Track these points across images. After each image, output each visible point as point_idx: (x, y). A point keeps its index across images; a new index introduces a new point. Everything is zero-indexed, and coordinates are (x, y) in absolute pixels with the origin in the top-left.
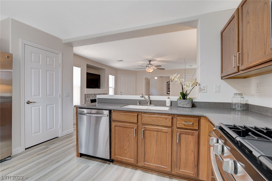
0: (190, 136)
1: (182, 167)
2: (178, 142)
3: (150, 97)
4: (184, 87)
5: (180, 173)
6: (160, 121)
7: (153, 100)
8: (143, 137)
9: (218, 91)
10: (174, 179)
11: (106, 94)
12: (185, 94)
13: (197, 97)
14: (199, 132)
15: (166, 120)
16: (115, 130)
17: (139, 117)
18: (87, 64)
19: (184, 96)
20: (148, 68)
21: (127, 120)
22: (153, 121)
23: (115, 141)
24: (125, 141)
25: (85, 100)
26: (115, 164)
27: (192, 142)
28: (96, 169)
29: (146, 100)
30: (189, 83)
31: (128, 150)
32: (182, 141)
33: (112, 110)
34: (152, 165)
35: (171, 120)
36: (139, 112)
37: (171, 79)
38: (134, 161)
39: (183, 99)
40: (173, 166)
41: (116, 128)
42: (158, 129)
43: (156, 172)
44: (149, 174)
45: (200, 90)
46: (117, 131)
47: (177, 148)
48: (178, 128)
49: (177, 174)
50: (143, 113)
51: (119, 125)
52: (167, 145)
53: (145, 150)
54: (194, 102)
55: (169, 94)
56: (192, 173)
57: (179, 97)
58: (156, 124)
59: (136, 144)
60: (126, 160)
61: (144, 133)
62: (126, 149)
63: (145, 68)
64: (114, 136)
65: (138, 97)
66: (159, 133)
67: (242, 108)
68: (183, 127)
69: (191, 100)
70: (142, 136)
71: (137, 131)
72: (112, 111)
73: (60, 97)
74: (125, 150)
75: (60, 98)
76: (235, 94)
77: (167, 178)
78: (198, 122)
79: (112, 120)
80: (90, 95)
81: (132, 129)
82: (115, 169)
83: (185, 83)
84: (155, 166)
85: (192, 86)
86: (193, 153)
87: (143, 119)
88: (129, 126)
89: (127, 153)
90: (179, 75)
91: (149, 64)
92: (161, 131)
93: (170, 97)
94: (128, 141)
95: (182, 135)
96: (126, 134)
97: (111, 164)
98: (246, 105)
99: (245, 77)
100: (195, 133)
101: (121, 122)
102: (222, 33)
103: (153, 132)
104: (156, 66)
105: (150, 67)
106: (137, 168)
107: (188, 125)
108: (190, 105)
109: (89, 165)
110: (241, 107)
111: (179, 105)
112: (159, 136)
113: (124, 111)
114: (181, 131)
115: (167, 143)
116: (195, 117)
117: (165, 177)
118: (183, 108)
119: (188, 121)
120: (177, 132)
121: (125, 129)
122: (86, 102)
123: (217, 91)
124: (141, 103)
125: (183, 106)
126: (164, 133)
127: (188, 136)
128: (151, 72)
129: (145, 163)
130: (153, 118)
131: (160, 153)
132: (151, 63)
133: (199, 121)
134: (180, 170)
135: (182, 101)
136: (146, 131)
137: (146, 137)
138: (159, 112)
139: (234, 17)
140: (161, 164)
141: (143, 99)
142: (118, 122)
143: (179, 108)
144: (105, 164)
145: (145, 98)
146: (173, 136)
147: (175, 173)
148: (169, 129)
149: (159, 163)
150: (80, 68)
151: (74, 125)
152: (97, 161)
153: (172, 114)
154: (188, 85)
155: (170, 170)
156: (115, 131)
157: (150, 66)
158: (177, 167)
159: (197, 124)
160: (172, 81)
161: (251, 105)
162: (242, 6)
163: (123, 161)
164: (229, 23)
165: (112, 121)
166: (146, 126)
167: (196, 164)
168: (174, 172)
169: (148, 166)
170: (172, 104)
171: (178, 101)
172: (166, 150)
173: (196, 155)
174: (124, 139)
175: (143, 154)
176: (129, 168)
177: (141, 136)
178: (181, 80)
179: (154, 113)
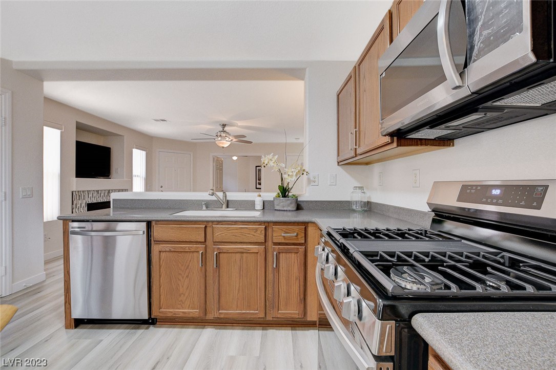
0: (293, 255)
1: (282, 306)
2: (275, 267)
3: (226, 195)
4: (285, 176)
5: (279, 316)
6: (246, 235)
7: (232, 200)
8: (216, 266)
9: (333, 184)
10: (270, 329)
11: (126, 190)
12: (286, 188)
13: (304, 193)
14: (305, 247)
15: (255, 232)
16: (160, 259)
17: (209, 230)
18: (77, 122)
19: (284, 191)
20: (220, 139)
21: (184, 239)
22: (234, 235)
23: (160, 282)
24: (180, 277)
25: (72, 204)
26: (160, 327)
27: (296, 264)
28: (117, 344)
29: (220, 200)
30: (293, 170)
31: (186, 295)
32: (281, 265)
33: (153, 220)
34: (233, 312)
35: (263, 232)
36: (208, 222)
37: (264, 163)
38: (199, 312)
39: (282, 197)
40: (267, 307)
41: (163, 255)
42: (243, 248)
43: (240, 325)
44: (228, 331)
45: (309, 181)
46: (163, 260)
47: (274, 276)
48: (275, 244)
49: (274, 319)
50: (216, 223)
51: (168, 250)
52: (257, 275)
53: (219, 288)
54: (300, 201)
55: (260, 189)
56: (297, 312)
57: (277, 193)
58: (239, 241)
59: (203, 281)
60: (184, 313)
61: (218, 259)
62: (182, 293)
63: (214, 138)
64: (158, 272)
65: (205, 196)
66: (245, 255)
67: (364, 209)
68: (283, 241)
69: (296, 198)
70: (214, 264)
71: (204, 256)
72: (153, 223)
73: (5, 200)
74: (180, 296)
75: (7, 201)
76: (355, 187)
77: (259, 330)
78: (304, 232)
79: (152, 240)
80: (86, 193)
81: (195, 254)
82: (159, 336)
83: (286, 170)
84: (239, 313)
85: (296, 175)
86: (298, 281)
87: (217, 234)
88: (190, 249)
89: (185, 300)
90: (276, 157)
91: (221, 131)
92: (248, 252)
93: (261, 194)
94: (187, 276)
95: (281, 255)
96: (182, 265)
97: (152, 327)
98: (368, 203)
99: (367, 164)
100: (300, 250)
101: (173, 243)
102: (338, 95)
103: (233, 254)
104: (236, 137)
105: (224, 138)
106: (205, 325)
107: (290, 238)
108: (293, 207)
109: (100, 339)
110: (361, 207)
111: (277, 208)
112: (244, 260)
113: (179, 221)
114: (279, 248)
115: (257, 270)
116: (299, 224)
117: (255, 329)
118: (283, 212)
119: (289, 231)
120: (273, 250)
121: (180, 255)
122: (74, 211)
123: (331, 184)
124: (208, 205)
125: (283, 209)
126: (253, 255)
127: (290, 255)
128: (225, 146)
129: (220, 311)
130: (233, 231)
131: (246, 289)
132: (226, 129)
133: (306, 229)
134: (279, 311)
135: (282, 201)
136: (221, 255)
137: (221, 265)
138: (243, 219)
139: (351, 77)
140: (249, 308)
141: (214, 198)
142: (166, 243)
143: (276, 212)
144: (137, 330)
145: (217, 196)
146: (267, 258)
147: (271, 319)
148: (261, 246)
149: (245, 307)
150: (59, 131)
151: (45, 263)
152: (118, 328)
153: (265, 222)
154: (291, 174)
155: (262, 315)
156: (160, 262)
157: (225, 135)
158: (273, 308)
159: (303, 235)
160: (264, 167)
161: (373, 203)
162: (359, 65)
163: (177, 316)
164: (346, 84)
165: (153, 242)
166: (220, 246)
167: (302, 296)
168: (269, 318)
169: (226, 316)
170: (265, 205)
171: (275, 200)
172: (257, 282)
173: (302, 284)
174: (180, 274)
175: (216, 297)
176: (190, 328)
177: (212, 264)
178: (279, 166)
179: (236, 222)
